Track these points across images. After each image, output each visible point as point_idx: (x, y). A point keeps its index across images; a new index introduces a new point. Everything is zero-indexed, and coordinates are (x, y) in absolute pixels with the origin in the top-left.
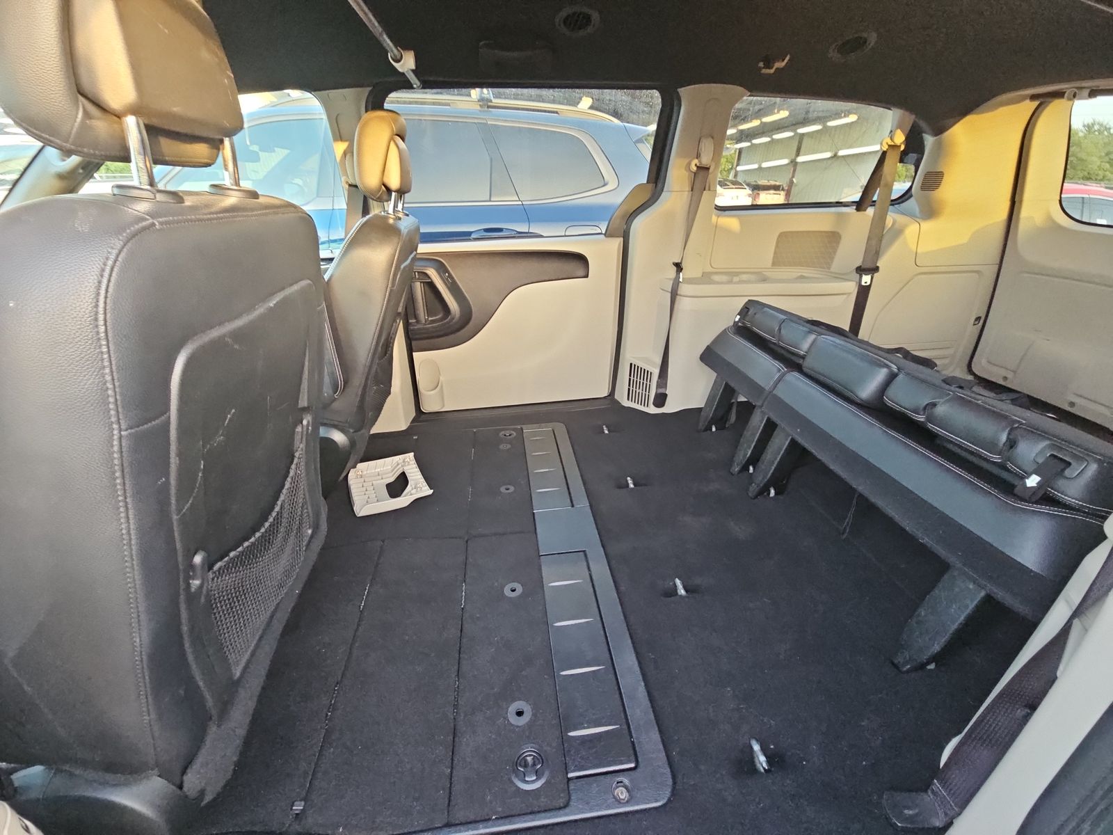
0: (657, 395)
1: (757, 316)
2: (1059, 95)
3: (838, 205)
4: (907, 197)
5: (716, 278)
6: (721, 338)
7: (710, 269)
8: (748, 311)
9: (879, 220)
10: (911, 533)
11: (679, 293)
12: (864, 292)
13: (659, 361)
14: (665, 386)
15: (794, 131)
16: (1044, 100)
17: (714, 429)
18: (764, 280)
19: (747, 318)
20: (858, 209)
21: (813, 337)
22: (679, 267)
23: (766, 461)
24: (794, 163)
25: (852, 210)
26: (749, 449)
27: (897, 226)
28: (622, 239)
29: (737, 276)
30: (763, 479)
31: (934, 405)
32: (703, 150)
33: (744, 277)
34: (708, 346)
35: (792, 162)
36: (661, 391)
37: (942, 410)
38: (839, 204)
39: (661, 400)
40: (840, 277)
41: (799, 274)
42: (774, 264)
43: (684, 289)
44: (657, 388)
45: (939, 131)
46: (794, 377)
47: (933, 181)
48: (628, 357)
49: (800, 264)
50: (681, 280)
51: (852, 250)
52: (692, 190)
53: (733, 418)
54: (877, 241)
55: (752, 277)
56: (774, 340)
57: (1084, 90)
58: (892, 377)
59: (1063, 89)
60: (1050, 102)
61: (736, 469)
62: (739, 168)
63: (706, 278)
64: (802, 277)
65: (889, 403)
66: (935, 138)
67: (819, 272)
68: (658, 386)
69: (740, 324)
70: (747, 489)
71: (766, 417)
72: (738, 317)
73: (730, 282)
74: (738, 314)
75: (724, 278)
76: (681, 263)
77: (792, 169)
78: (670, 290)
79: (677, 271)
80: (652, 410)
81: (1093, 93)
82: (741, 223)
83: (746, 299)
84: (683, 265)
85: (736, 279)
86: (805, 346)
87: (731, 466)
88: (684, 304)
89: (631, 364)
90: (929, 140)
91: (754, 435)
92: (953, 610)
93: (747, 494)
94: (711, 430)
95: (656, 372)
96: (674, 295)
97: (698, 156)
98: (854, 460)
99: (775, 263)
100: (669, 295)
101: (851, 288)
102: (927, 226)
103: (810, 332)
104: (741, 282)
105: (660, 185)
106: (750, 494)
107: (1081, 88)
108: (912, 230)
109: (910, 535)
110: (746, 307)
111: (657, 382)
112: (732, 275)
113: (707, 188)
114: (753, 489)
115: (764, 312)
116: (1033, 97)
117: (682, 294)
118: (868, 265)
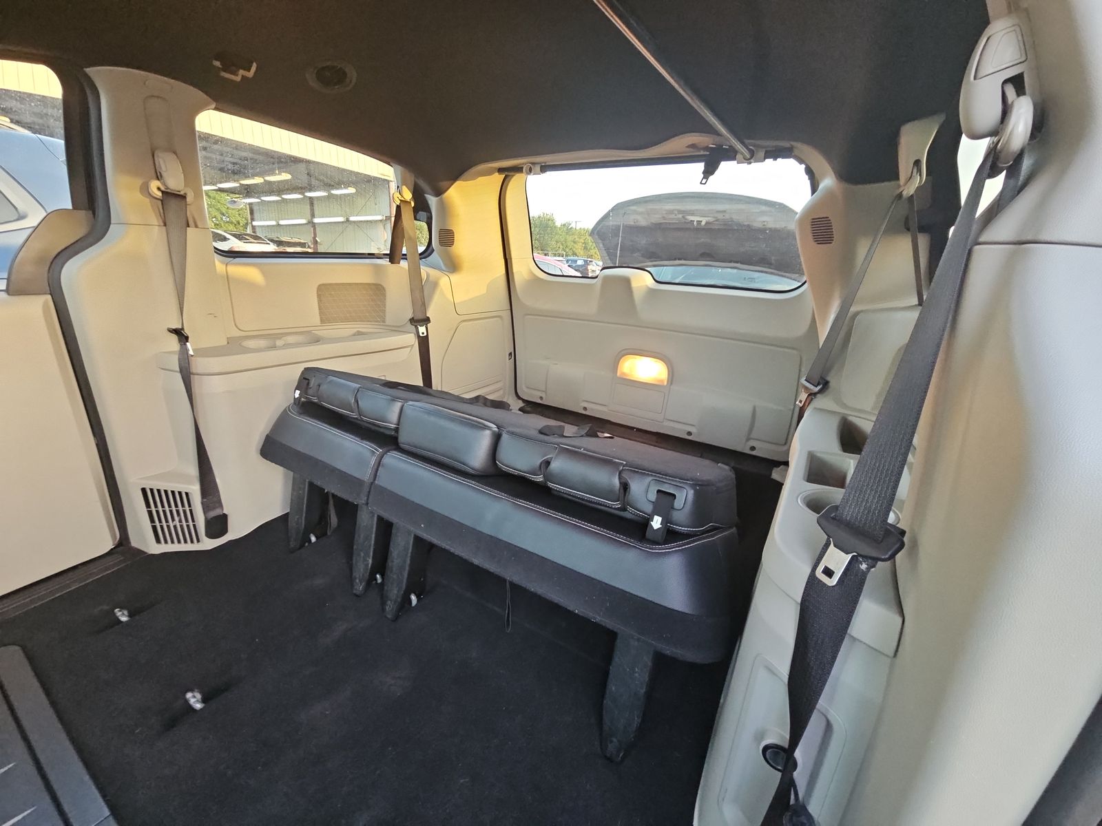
0: (209, 523)
1: (323, 387)
2: (518, 169)
3: (369, 256)
4: (429, 251)
5: (251, 344)
6: (282, 423)
7: (238, 333)
8: (308, 384)
9: (415, 273)
10: (581, 615)
11: (193, 370)
12: (424, 343)
13: (193, 470)
14: (219, 504)
15: (302, 193)
16: (508, 172)
17: (313, 539)
18: (317, 340)
19: (310, 392)
20: (392, 261)
21: (398, 405)
22: (180, 334)
23: (394, 569)
24: (311, 223)
25: (386, 262)
26: (369, 557)
27: (431, 279)
28: (49, 297)
29: (280, 338)
30: (398, 591)
31: (548, 463)
32: (164, 168)
33: (291, 339)
34: (267, 436)
35: (309, 222)
36: (212, 514)
37: (556, 465)
38: (371, 256)
39: (218, 525)
40: (397, 330)
41: (356, 330)
42: (322, 321)
43: (199, 365)
44: (205, 513)
45: (439, 193)
46: (393, 459)
47: (447, 238)
48: (132, 482)
49: (353, 320)
50: (191, 352)
51: (399, 302)
52: (165, 225)
53: (334, 520)
54: (420, 293)
55: (300, 338)
56: (354, 415)
57: (536, 165)
58: (497, 438)
59: (520, 164)
60: (513, 176)
61: (360, 588)
62: (255, 223)
63: (234, 346)
64: (359, 333)
65: (504, 468)
66: (437, 198)
67: (375, 327)
68: (206, 509)
69: (303, 399)
70: (383, 610)
71: (376, 516)
72: (298, 392)
73: (274, 347)
74: (297, 388)
75: (262, 343)
76: (183, 329)
77: (312, 229)
78: (178, 370)
79: (180, 341)
80: (208, 544)
81: (544, 168)
82: (264, 273)
83: (301, 368)
84: (187, 331)
85: (279, 343)
86: (393, 416)
87: (352, 586)
88: (208, 387)
89: (144, 490)
90: (432, 201)
91: (367, 538)
92: (637, 675)
93: (386, 617)
94: (310, 540)
95: (195, 490)
96: (187, 376)
97: (159, 177)
98: (496, 546)
99: (324, 320)
100: (179, 376)
101: (411, 339)
102: (455, 278)
103: (394, 399)
104: (287, 346)
105: (101, 213)
106: (389, 616)
107: (533, 164)
108: (444, 281)
109: (582, 617)
110: (304, 378)
111: (202, 503)
112: (273, 339)
113: (191, 223)
114: (390, 607)
115: (331, 382)
116: (500, 170)
117: (199, 371)
118: (419, 316)
